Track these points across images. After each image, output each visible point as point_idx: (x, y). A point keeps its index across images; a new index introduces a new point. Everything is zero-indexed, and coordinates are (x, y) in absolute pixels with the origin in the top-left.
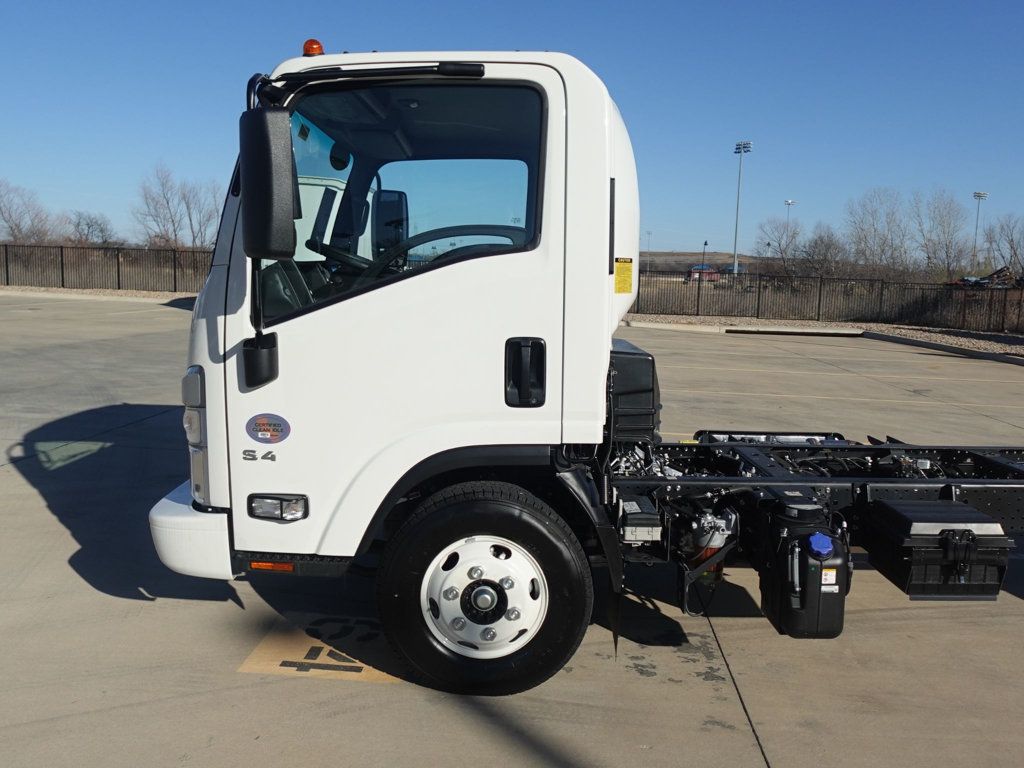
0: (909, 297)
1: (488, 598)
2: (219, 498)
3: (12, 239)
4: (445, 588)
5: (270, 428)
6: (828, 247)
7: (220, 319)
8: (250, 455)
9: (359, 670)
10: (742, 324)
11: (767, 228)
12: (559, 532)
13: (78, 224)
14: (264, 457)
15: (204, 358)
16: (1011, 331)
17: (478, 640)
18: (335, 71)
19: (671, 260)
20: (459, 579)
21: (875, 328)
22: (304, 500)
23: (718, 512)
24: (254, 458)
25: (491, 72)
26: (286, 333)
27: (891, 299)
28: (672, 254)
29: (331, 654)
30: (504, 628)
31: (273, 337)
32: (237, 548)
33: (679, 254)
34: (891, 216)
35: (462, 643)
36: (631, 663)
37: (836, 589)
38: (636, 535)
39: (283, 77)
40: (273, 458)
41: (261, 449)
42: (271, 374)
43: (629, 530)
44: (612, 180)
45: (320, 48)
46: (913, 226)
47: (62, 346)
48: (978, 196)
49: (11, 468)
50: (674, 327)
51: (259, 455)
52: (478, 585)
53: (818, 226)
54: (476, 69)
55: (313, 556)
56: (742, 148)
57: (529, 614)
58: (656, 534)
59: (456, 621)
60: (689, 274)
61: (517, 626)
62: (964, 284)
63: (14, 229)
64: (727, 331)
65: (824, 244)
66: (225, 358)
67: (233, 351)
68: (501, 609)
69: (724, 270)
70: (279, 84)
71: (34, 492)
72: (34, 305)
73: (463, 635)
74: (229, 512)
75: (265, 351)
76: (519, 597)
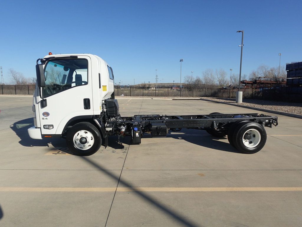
0: (213, 91)
1: (84, 140)
2: (39, 126)
3: (17, 84)
4: (77, 138)
5: (46, 114)
6: (199, 81)
7: (37, 97)
8: (43, 119)
9: (65, 154)
10: (176, 98)
11: (186, 78)
12: (95, 129)
13: (33, 80)
14: (46, 119)
15: (35, 104)
16: (231, 98)
17: (82, 147)
18: (54, 57)
19: (168, 85)
20: (79, 137)
21: (203, 98)
22: (52, 126)
23: (124, 126)
24: (44, 119)
25: (79, 57)
26: (48, 99)
27: (210, 92)
28: (169, 84)
29: (62, 152)
30: (87, 145)
31: (46, 100)
32: (42, 134)
33: (170, 84)
34: (211, 74)
35: (80, 148)
36: (112, 151)
37: (138, 136)
38: (108, 129)
39: (45, 59)
40: (47, 119)
41: (45, 118)
42: (46, 105)
43: (106, 128)
44: (99, 74)
45: (51, 53)
46: (216, 77)
47: (26, 107)
48: (231, 70)
49: (11, 129)
50: (162, 99)
51: (45, 119)
52: (82, 138)
53: (197, 77)
54: (76, 57)
55: (55, 134)
56: (181, 61)
57: (91, 142)
58: (111, 129)
59: (79, 144)
60: (172, 88)
61: (89, 144)
62: (223, 88)
63: (18, 82)
64: (173, 100)
65: (198, 81)
66: (38, 103)
67: (39, 102)
68: (86, 142)
69: (179, 87)
70: (44, 60)
71: (14, 132)
72: (21, 99)
73: (80, 146)
74: (40, 128)
75: (44, 102)
76: (89, 139)
